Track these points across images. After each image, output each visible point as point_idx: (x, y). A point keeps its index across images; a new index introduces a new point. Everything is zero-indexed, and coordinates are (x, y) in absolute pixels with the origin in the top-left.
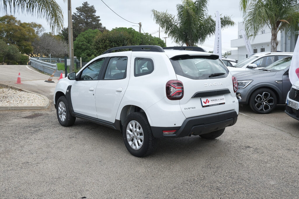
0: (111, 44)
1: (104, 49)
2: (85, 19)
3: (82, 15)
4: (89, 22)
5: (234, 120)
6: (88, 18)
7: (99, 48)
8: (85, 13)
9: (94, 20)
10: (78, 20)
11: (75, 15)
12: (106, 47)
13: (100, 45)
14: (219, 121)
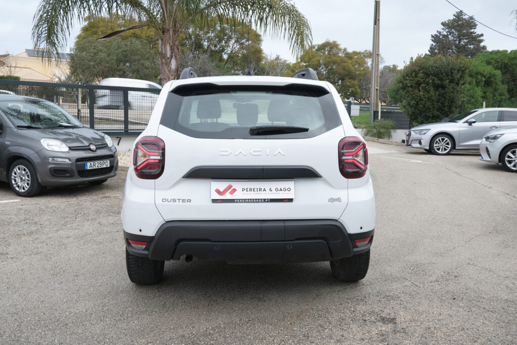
1: (415, 88)
2: (455, 41)
3: (452, 34)
4: (462, 44)
5: (328, 246)
6: (462, 39)
7: (407, 86)
8: (455, 31)
9: (471, 41)
10: (443, 43)
11: (440, 34)
12: (418, 84)
13: (408, 82)
14: (260, 240)
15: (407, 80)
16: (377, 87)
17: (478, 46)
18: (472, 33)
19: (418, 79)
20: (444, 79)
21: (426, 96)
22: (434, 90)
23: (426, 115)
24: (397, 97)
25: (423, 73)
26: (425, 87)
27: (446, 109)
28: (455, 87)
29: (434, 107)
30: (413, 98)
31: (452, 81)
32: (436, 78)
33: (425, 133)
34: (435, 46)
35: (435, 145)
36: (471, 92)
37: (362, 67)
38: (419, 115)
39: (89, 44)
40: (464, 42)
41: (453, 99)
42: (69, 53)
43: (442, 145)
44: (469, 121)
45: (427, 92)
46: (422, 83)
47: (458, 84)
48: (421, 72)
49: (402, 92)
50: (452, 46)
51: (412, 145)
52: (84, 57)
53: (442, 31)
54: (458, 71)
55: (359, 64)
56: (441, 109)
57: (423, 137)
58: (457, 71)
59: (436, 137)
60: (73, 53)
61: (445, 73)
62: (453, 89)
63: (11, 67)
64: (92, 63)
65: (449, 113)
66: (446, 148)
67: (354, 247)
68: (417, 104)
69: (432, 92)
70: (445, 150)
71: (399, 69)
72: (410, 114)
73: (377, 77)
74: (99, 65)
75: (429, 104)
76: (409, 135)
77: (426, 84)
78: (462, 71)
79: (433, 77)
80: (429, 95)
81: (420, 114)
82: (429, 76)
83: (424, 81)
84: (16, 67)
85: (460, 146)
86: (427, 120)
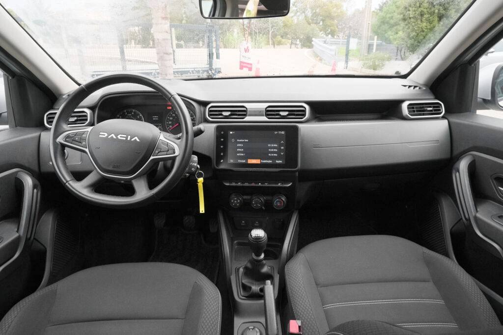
0: (433, 9)
1: (418, 19)
7: (408, 17)
12: (422, 15)
13: (410, 13)
15: (409, 10)
19: (422, 9)
21: (428, 27)
22: (438, 20)
25: (428, 2)
26: (429, 17)
30: (414, 30)
45: (429, 22)
46: (426, 14)
49: (402, 24)
68: (417, 35)
72: (409, 46)
77: (430, 14)
79: (439, 7)
82: (434, 6)
83: (428, 11)
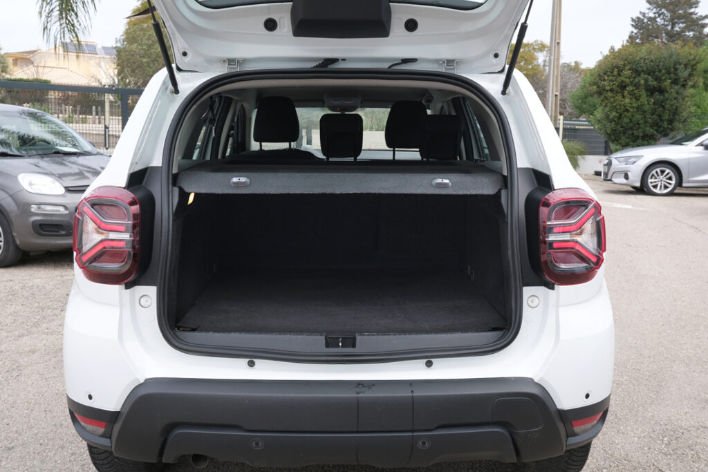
0: (637, 79)
1: (617, 92)
2: (667, 25)
3: (661, 17)
4: (677, 31)
5: (513, 439)
6: (676, 23)
7: (604, 90)
8: (667, 11)
9: (691, 26)
10: (648, 30)
11: (644, 16)
12: (623, 86)
13: (606, 83)
14: (355, 429)
15: (604, 80)
16: (556, 91)
17: (701, 33)
18: (692, 14)
19: (623, 78)
20: (663, 78)
21: (635, 105)
22: (647, 96)
23: (633, 133)
24: (584, 106)
25: (630, 69)
26: (633, 90)
27: (665, 125)
28: (680, 91)
29: (646, 122)
30: (613, 108)
31: (675, 82)
32: (650, 77)
33: (635, 162)
34: (636, 34)
35: (650, 180)
36: (697, 98)
37: (530, 64)
38: (622, 134)
39: (142, 33)
40: (679, 28)
41: (676, 109)
42: (114, 46)
43: (661, 180)
44: (704, 143)
45: (635, 98)
46: (628, 85)
47: (684, 86)
48: (627, 68)
49: (596, 100)
50: (662, 34)
51: (613, 179)
52: (134, 51)
53: (647, 11)
54: (686, 65)
55: (526, 60)
56: (657, 124)
57: (631, 167)
58: (683, 66)
59: (652, 167)
60: (119, 45)
61: (665, 69)
62: (677, 93)
63: (38, 66)
64: (145, 60)
65: (668, 131)
66: (668, 185)
67: (568, 436)
68: (620, 117)
69: (644, 99)
70: (666, 187)
71: (583, 67)
72: (608, 132)
73: (557, 77)
74: (155, 62)
75: (638, 116)
76: (609, 164)
77: (635, 86)
78: (692, 65)
79: (646, 76)
80: (639, 104)
81: (624, 133)
82: (639, 75)
83: (631, 82)
84: (44, 67)
85: (689, 182)
86: (634, 142)
